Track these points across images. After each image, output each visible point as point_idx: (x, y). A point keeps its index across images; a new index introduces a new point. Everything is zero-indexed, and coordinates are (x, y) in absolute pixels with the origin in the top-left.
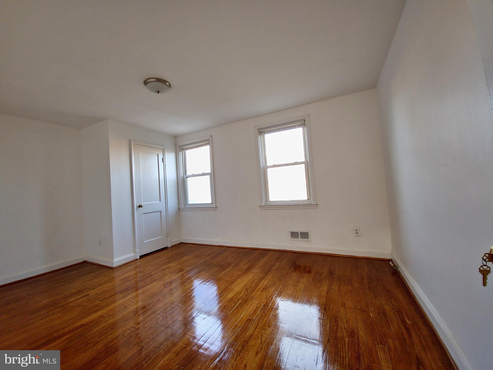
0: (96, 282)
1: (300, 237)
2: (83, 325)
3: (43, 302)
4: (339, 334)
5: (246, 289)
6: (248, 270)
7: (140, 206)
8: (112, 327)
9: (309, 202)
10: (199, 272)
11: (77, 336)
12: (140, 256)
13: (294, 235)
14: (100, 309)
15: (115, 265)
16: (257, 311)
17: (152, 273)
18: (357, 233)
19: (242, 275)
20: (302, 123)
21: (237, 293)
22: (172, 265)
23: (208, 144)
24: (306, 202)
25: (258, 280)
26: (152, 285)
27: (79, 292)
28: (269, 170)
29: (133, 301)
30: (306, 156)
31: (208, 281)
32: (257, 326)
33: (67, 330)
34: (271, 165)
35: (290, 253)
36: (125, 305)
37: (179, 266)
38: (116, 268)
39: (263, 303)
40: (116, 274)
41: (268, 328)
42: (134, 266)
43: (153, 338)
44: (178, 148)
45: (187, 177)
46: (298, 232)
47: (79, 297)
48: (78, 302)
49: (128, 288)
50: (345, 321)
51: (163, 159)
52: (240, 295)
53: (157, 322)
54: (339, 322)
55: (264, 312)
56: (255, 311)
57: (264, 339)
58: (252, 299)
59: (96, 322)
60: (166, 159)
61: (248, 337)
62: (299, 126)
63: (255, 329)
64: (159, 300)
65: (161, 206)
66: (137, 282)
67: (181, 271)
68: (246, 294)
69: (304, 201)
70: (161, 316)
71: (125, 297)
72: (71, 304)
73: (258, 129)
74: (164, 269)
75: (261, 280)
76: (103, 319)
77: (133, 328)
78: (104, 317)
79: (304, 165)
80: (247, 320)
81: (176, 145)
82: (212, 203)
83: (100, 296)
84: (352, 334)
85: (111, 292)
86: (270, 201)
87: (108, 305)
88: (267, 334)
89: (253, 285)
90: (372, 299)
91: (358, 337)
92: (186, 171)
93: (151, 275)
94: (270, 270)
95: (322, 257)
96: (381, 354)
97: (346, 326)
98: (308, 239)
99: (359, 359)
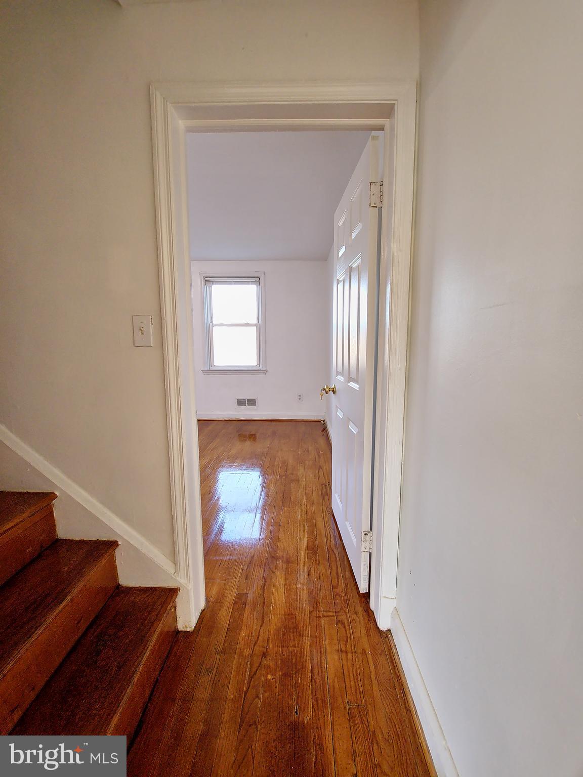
1: (247, 404)
13: (241, 402)
18: (300, 399)
20: (257, 281)
24: (256, 368)
28: (215, 329)
30: (258, 319)
34: (219, 323)
35: (237, 422)
46: (245, 400)
69: (253, 366)
73: (204, 277)
79: (255, 327)
86: (214, 366)
91: (288, 464)
95: (267, 422)
96: (300, 468)
97: (281, 459)
98: (255, 405)
99: (286, 471)
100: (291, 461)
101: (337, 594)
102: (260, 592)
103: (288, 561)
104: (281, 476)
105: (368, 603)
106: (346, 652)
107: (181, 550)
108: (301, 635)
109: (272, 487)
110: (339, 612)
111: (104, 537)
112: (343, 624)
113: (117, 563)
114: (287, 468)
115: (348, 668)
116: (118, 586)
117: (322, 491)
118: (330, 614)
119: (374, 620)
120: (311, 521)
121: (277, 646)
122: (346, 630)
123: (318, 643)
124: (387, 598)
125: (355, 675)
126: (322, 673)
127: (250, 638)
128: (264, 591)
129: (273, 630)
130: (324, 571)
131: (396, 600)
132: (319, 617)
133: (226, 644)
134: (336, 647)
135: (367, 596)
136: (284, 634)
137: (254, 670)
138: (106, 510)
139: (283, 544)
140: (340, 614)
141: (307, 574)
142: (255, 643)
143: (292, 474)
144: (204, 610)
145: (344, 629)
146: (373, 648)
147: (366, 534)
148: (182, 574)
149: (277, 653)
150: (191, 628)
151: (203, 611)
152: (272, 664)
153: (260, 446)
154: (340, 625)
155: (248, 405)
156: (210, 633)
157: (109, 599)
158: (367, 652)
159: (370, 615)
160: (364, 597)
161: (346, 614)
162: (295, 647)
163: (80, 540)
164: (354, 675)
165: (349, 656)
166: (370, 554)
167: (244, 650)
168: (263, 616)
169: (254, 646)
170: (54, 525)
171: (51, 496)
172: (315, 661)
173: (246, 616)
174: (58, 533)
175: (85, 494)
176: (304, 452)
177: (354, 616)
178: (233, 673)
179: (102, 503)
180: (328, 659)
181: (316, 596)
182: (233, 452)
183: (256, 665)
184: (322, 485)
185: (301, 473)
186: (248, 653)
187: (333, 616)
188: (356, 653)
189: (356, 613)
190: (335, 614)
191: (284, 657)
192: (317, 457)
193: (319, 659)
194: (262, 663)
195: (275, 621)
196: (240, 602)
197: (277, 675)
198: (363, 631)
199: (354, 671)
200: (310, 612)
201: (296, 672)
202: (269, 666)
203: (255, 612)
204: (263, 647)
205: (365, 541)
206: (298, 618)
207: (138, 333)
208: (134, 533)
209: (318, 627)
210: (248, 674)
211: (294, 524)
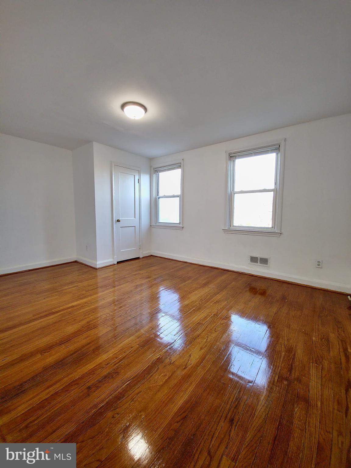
0: (83, 278)
1: (259, 262)
2: (73, 307)
3: (46, 287)
4: (278, 348)
5: (201, 300)
6: (205, 285)
7: (118, 221)
8: (93, 311)
9: (273, 230)
10: (163, 281)
11: (69, 313)
12: (117, 262)
13: (254, 260)
14: (85, 297)
15: (98, 267)
16: (208, 318)
17: (126, 277)
18: (319, 265)
19: (199, 288)
21: (192, 302)
22: (141, 272)
23: (180, 167)
24: (270, 230)
25: (213, 294)
26: (124, 285)
27: (72, 283)
28: (236, 196)
29: (110, 295)
30: (276, 184)
31: (170, 289)
32: (205, 329)
33: (61, 308)
34: (239, 190)
35: (248, 276)
36: (103, 297)
37: (147, 274)
38: (99, 268)
39: (214, 312)
40: (99, 273)
41: (214, 332)
42: (113, 269)
43: (122, 323)
44: (152, 170)
45: (159, 198)
46: (257, 258)
47: (71, 286)
48: (70, 290)
49: (106, 285)
50: (286, 339)
51: (139, 180)
52: (195, 304)
53: (126, 313)
54: (280, 339)
55: (213, 320)
56: (206, 318)
57: (209, 340)
58: (205, 308)
59: (82, 306)
60: (141, 180)
61: (196, 336)
62: (272, 151)
63: (203, 331)
64: (129, 297)
65: (136, 222)
66: (114, 281)
67: (148, 278)
68: (200, 304)
69: (267, 228)
70: (130, 309)
71: (104, 291)
72: (65, 291)
73: (229, 153)
74: (135, 275)
75: (215, 294)
76: (87, 304)
77: (108, 314)
78: (88, 303)
79: (272, 192)
80: (198, 323)
81: (151, 167)
82: (180, 223)
83: (86, 288)
84: (290, 350)
85: (93, 287)
86: (233, 226)
87: (91, 295)
88: (212, 337)
89: (208, 297)
90: (319, 326)
91: (295, 355)
92: (158, 192)
93: (125, 278)
94: (225, 287)
95: (278, 283)
96: (313, 371)
97: (286, 343)
98: (267, 265)
99: (290, 370)
100: (300, 352)
143: (299, 380)
155: (261, 263)
185: (314, 384)
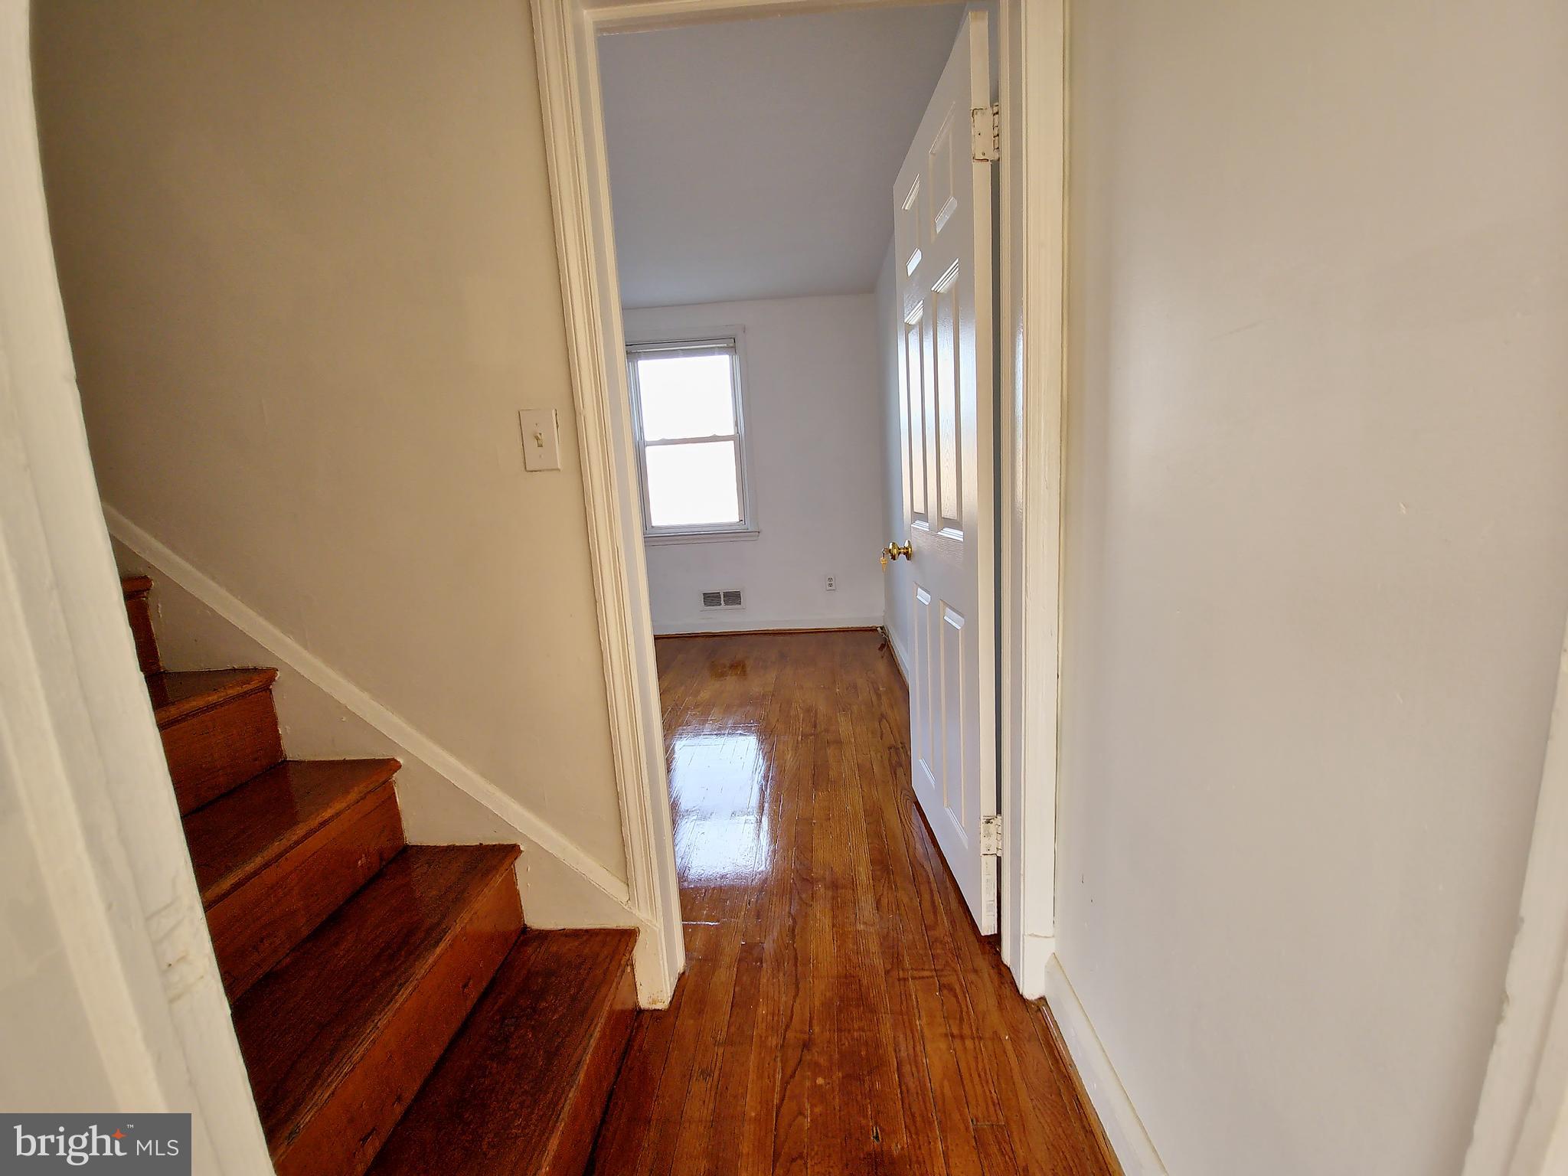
1: (722, 602)
9: (739, 528)
13: (711, 599)
18: (831, 585)
20: (729, 343)
24: (737, 527)
28: (648, 449)
30: (736, 424)
34: (657, 438)
46: (718, 593)
62: (722, 351)
69: (731, 525)
79: (731, 443)
91: (816, 713)
95: (766, 638)
96: (841, 719)
97: (802, 705)
98: (740, 604)
99: (815, 727)
100: (822, 708)
101: (936, 940)
102: (788, 940)
103: (834, 886)
104: (805, 736)
105: (999, 954)
106: (962, 1037)
107: (637, 857)
108: (873, 1011)
109: (789, 756)
110: (942, 970)
111: (491, 839)
112: (951, 989)
113: (520, 887)
114: (815, 721)
115: (967, 1063)
116: (525, 930)
117: (889, 760)
118: (926, 973)
119: (1011, 983)
120: (874, 815)
121: (830, 1030)
122: (958, 1002)
123: (907, 1024)
124: (1036, 936)
125: (982, 1074)
126: (918, 1072)
127: (776, 1018)
128: (793, 937)
129: (817, 1003)
130: (906, 900)
131: (1053, 940)
132: (905, 979)
133: (733, 1029)
134: (942, 1030)
135: (996, 940)
136: (840, 1010)
137: (789, 1072)
138: (491, 788)
139: (820, 855)
140: (945, 973)
141: (874, 905)
142: (787, 1027)
143: (827, 731)
144: (684, 973)
145: (954, 1000)
146: (1014, 1031)
147: (988, 822)
148: (641, 904)
149: (829, 1042)
150: (663, 1004)
151: (682, 976)
152: (823, 1061)
153: (758, 683)
154: (945, 992)
155: (726, 604)
156: (700, 1012)
157: (511, 950)
158: (1002, 1036)
159: (1004, 976)
160: (989, 943)
161: (957, 975)
162: (863, 1031)
163: (448, 847)
164: (979, 1076)
165: (969, 1043)
166: (999, 860)
167: (766, 1037)
168: (797, 980)
169: (786, 1031)
170: (399, 820)
171: (389, 766)
172: (903, 1054)
173: (764, 981)
174: (406, 834)
175: (452, 760)
176: (847, 689)
177: (972, 977)
178: (752, 1076)
179: (483, 775)
180: (928, 1047)
181: (896, 943)
182: (705, 695)
183: (792, 1064)
184: (890, 748)
185: (844, 727)
186: (774, 1043)
187: (932, 977)
188: (980, 1038)
189: (975, 971)
190: (934, 973)
191: (844, 1047)
192: (874, 698)
193: (911, 1051)
194: (804, 1058)
195: (820, 988)
196: (750, 957)
197: (834, 1077)
198: (992, 1001)
199: (980, 1068)
200: (887, 972)
201: (870, 1073)
202: (817, 1064)
203: (781, 974)
204: (802, 1032)
205: (988, 835)
206: (865, 982)
207: (530, 445)
208: (549, 830)
209: (903, 997)
210: (779, 1076)
211: (839, 821)
